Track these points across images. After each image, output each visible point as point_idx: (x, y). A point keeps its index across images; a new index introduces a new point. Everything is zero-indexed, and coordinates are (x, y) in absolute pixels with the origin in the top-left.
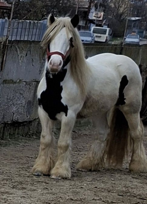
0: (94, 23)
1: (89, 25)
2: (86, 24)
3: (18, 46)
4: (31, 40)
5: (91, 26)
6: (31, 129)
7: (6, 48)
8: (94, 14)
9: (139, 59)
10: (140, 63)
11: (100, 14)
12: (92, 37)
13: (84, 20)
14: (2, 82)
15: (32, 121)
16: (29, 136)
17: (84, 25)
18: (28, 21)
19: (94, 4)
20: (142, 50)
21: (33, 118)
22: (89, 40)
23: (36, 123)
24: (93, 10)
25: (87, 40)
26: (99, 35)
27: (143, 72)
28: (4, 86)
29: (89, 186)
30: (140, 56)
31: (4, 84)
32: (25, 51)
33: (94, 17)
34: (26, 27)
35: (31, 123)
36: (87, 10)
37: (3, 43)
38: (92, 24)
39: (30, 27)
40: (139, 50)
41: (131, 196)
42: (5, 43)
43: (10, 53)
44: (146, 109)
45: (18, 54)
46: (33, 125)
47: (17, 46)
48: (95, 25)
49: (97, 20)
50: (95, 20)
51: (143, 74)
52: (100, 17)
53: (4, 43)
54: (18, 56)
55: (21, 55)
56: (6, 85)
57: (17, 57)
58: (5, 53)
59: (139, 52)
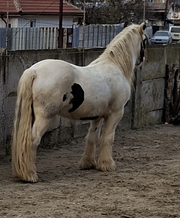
0: (172, 23)
1: (167, 26)
2: (165, 25)
3: (22, 56)
4: (36, 49)
5: (169, 26)
6: (51, 140)
7: (6, 59)
8: (172, 15)
9: (165, 59)
10: (167, 64)
11: (177, 14)
12: (169, 36)
13: (162, 21)
14: (8, 95)
15: (52, 131)
16: (49, 147)
17: (163, 26)
18: (104, 25)
19: (171, 5)
20: (167, 50)
21: (52, 128)
22: (167, 39)
23: (57, 133)
24: (171, 11)
25: (165, 39)
26: (177, 34)
27: (170, 72)
28: (11, 98)
29: (78, 205)
30: (166, 56)
31: (11, 97)
32: (32, 61)
33: (172, 17)
34: (102, 31)
35: (51, 134)
36: (164, 11)
37: (1, 55)
38: (170, 24)
39: (106, 31)
40: (163, 50)
41: (115, 214)
42: (5, 54)
43: (13, 64)
44: (179, 106)
45: (23, 65)
46: (53, 135)
47: (20, 57)
48: (173, 25)
49: (174, 20)
50: (172, 20)
51: (171, 74)
52: (177, 18)
53: (3, 55)
54: (24, 66)
55: (27, 65)
56: (14, 97)
57: (22, 68)
58: (6, 65)
59: (163, 53)
